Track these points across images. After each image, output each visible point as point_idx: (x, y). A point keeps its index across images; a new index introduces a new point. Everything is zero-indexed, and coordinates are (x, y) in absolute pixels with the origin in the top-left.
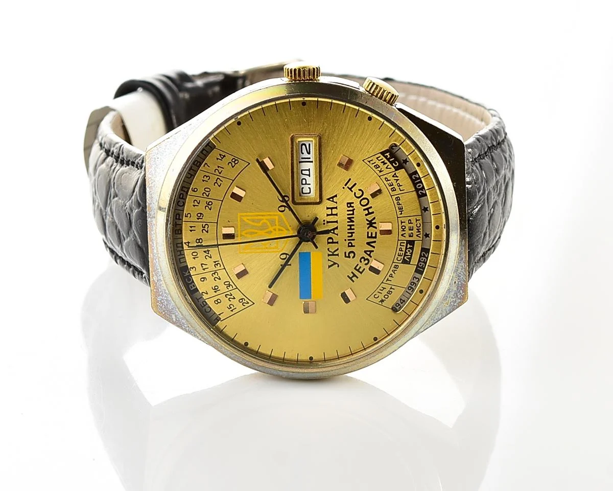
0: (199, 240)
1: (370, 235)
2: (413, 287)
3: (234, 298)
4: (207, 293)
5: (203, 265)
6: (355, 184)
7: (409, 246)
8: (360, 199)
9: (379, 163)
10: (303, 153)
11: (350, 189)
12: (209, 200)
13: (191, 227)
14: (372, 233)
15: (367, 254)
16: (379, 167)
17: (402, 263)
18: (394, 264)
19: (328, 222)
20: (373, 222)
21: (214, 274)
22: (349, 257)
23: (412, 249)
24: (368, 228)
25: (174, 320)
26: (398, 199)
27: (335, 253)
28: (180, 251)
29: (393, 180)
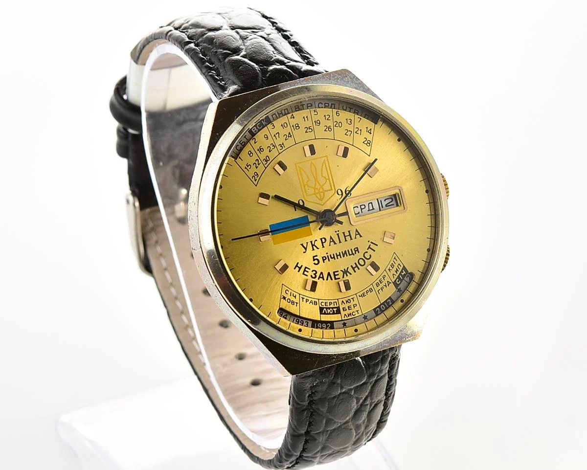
0: (298, 126)
1: (336, 273)
3: (257, 168)
4: (255, 143)
5: (278, 134)
6: (374, 251)
7: (335, 309)
8: (363, 258)
9: (395, 267)
10: (385, 201)
11: (369, 248)
12: (332, 127)
13: (307, 117)
14: (338, 275)
15: (320, 275)
16: (393, 268)
17: (320, 307)
18: (317, 300)
19: (338, 234)
20: (348, 273)
21: (273, 146)
22: (314, 260)
23: (334, 313)
24: (342, 271)
26: (371, 290)
27: (314, 247)
29: (385, 282)
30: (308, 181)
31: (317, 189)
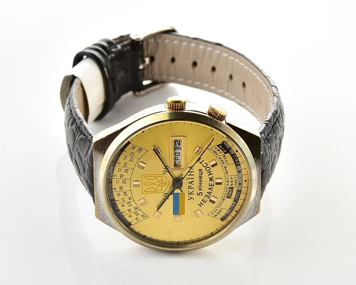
0: (121, 187)
1: (210, 185)
2: (232, 208)
3: (139, 215)
4: (125, 212)
5: (123, 199)
6: (203, 160)
8: (206, 168)
9: (216, 150)
10: (176, 145)
11: (201, 163)
12: (126, 168)
13: (117, 181)
14: (211, 184)
15: (209, 194)
16: (216, 152)
17: (227, 198)
18: (222, 198)
19: (188, 179)
20: (212, 178)
21: (129, 203)
22: (199, 195)
23: (232, 191)
24: (209, 181)
25: (107, 223)
26: (225, 167)
27: (192, 193)
28: (111, 191)
29: (223, 159)
30: (154, 189)
31: (159, 184)
